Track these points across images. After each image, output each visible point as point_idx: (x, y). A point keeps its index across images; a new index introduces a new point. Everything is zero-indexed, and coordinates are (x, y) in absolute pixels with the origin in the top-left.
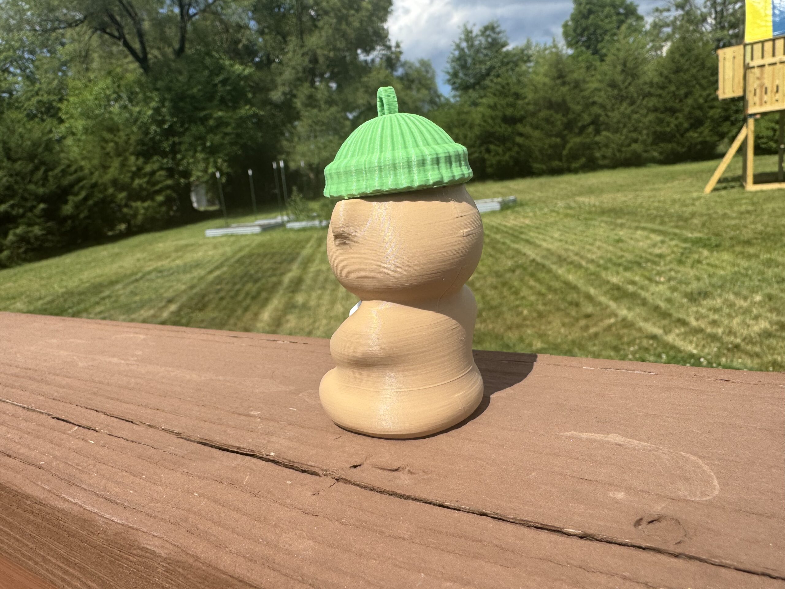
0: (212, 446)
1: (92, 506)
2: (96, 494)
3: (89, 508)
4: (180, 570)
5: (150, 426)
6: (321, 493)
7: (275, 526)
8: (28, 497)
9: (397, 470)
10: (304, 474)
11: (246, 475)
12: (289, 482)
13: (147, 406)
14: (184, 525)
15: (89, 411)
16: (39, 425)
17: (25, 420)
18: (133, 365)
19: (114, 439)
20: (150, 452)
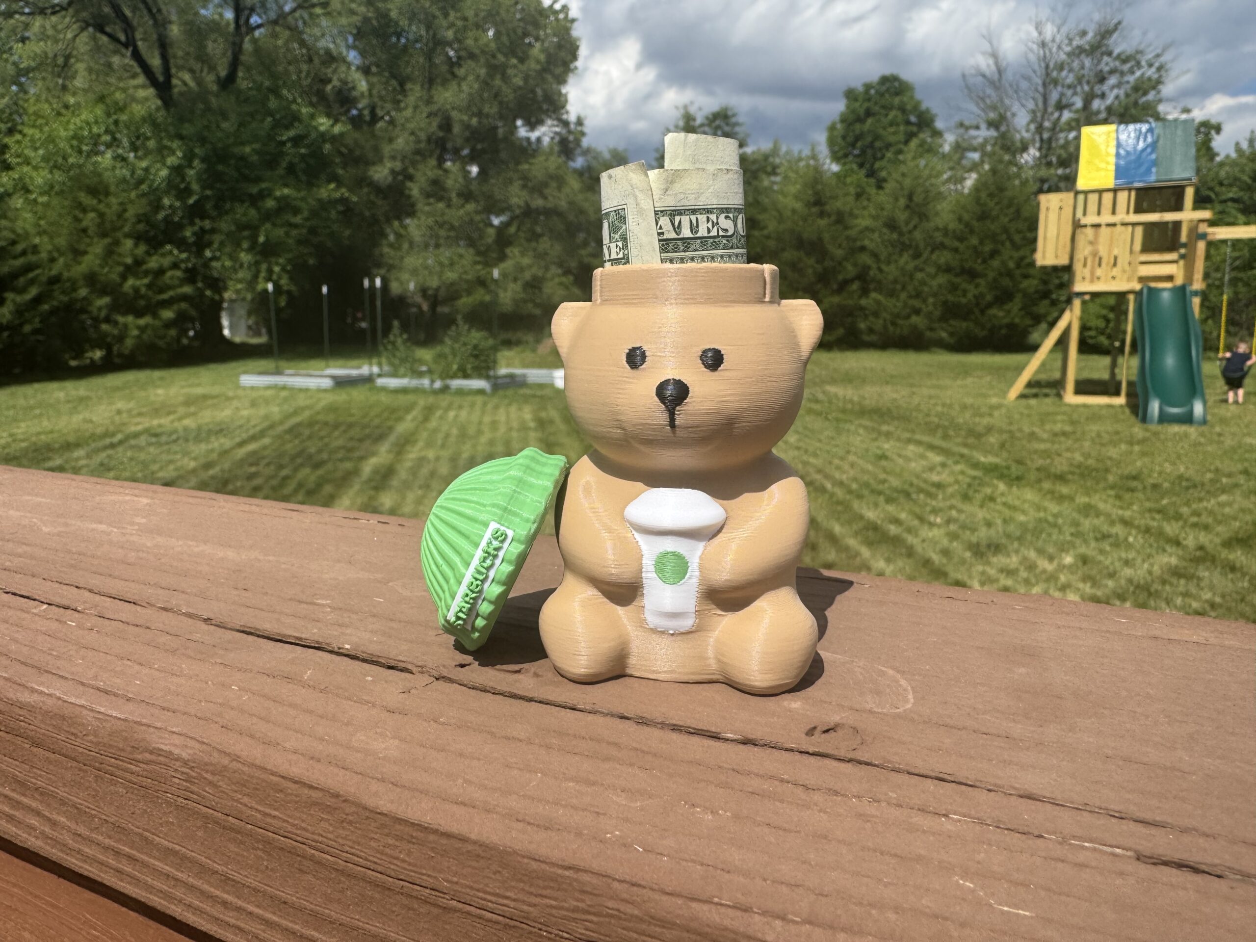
0: (256, 635)
1: (77, 697)
2: (83, 684)
3: (73, 700)
4: (208, 776)
5: (162, 608)
6: (413, 691)
7: (347, 724)
9: (518, 672)
10: (389, 671)
11: (309, 669)
12: (369, 678)
13: (157, 585)
14: (218, 719)
15: (65, 587)
18: (132, 535)
19: (107, 622)
20: (164, 639)
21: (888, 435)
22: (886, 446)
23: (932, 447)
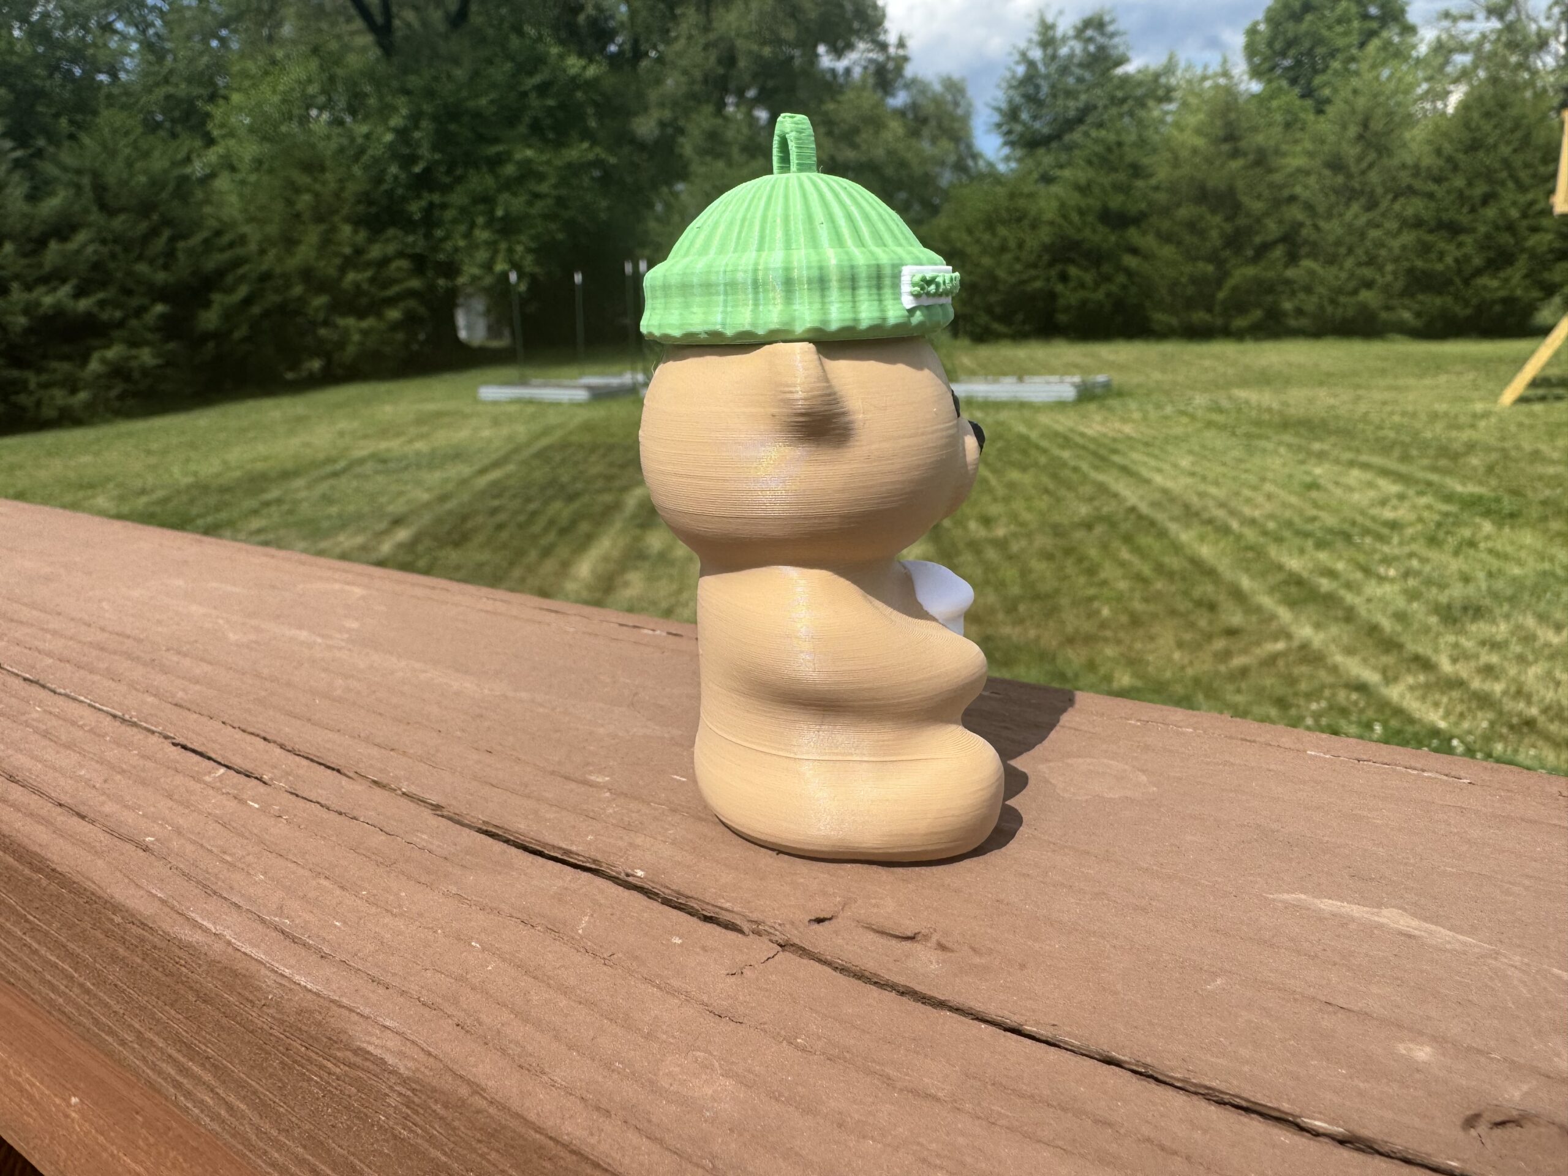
0: (507, 841)
1: (254, 946)
2: (263, 921)
3: (247, 949)
4: (438, 1108)
5: (375, 782)
6: (748, 972)
7: (649, 1036)
8: (117, 908)
9: (911, 938)
10: (709, 927)
11: (585, 914)
12: (678, 941)
14: (450, 1010)
15: (249, 738)
16: (144, 757)
17: (118, 743)
18: (340, 648)
19: (301, 803)
20: (379, 841)
21: (1321, 456)
22: (1318, 471)
23: (1385, 472)
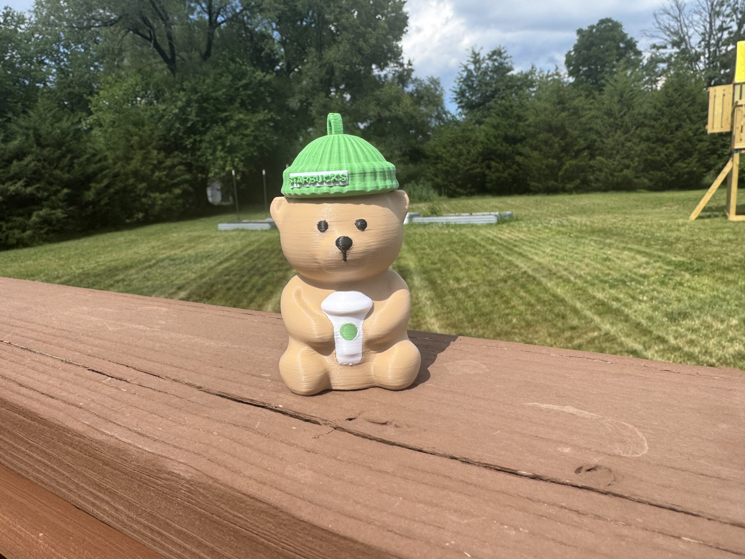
0: (228, 398)
1: (126, 438)
2: (130, 430)
3: (124, 440)
4: (201, 490)
5: (174, 380)
6: (321, 437)
7: (281, 459)
8: (69, 430)
9: (385, 424)
10: (307, 423)
11: (258, 421)
12: (295, 428)
13: (171, 365)
14: (205, 455)
15: (120, 366)
16: (77, 375)
17: (64, 370)
18: (158, 332)
19: (143, 389)
20: (175, 400)
21: (610, 245)
22: (609, 252)
23: (639, 252)
